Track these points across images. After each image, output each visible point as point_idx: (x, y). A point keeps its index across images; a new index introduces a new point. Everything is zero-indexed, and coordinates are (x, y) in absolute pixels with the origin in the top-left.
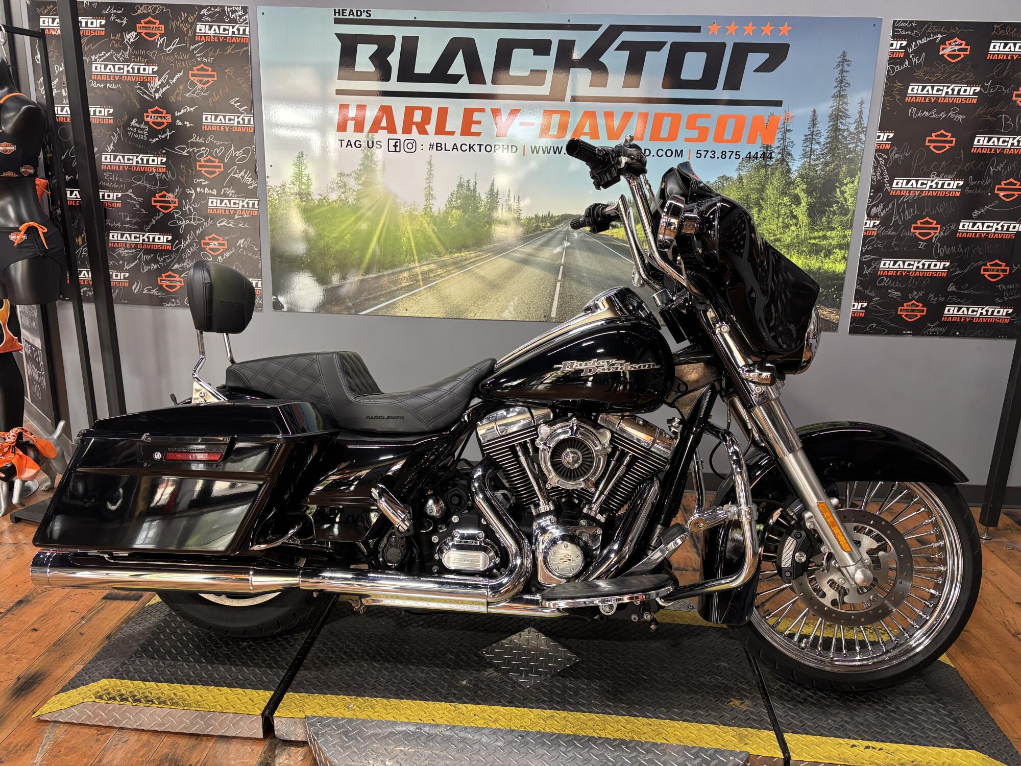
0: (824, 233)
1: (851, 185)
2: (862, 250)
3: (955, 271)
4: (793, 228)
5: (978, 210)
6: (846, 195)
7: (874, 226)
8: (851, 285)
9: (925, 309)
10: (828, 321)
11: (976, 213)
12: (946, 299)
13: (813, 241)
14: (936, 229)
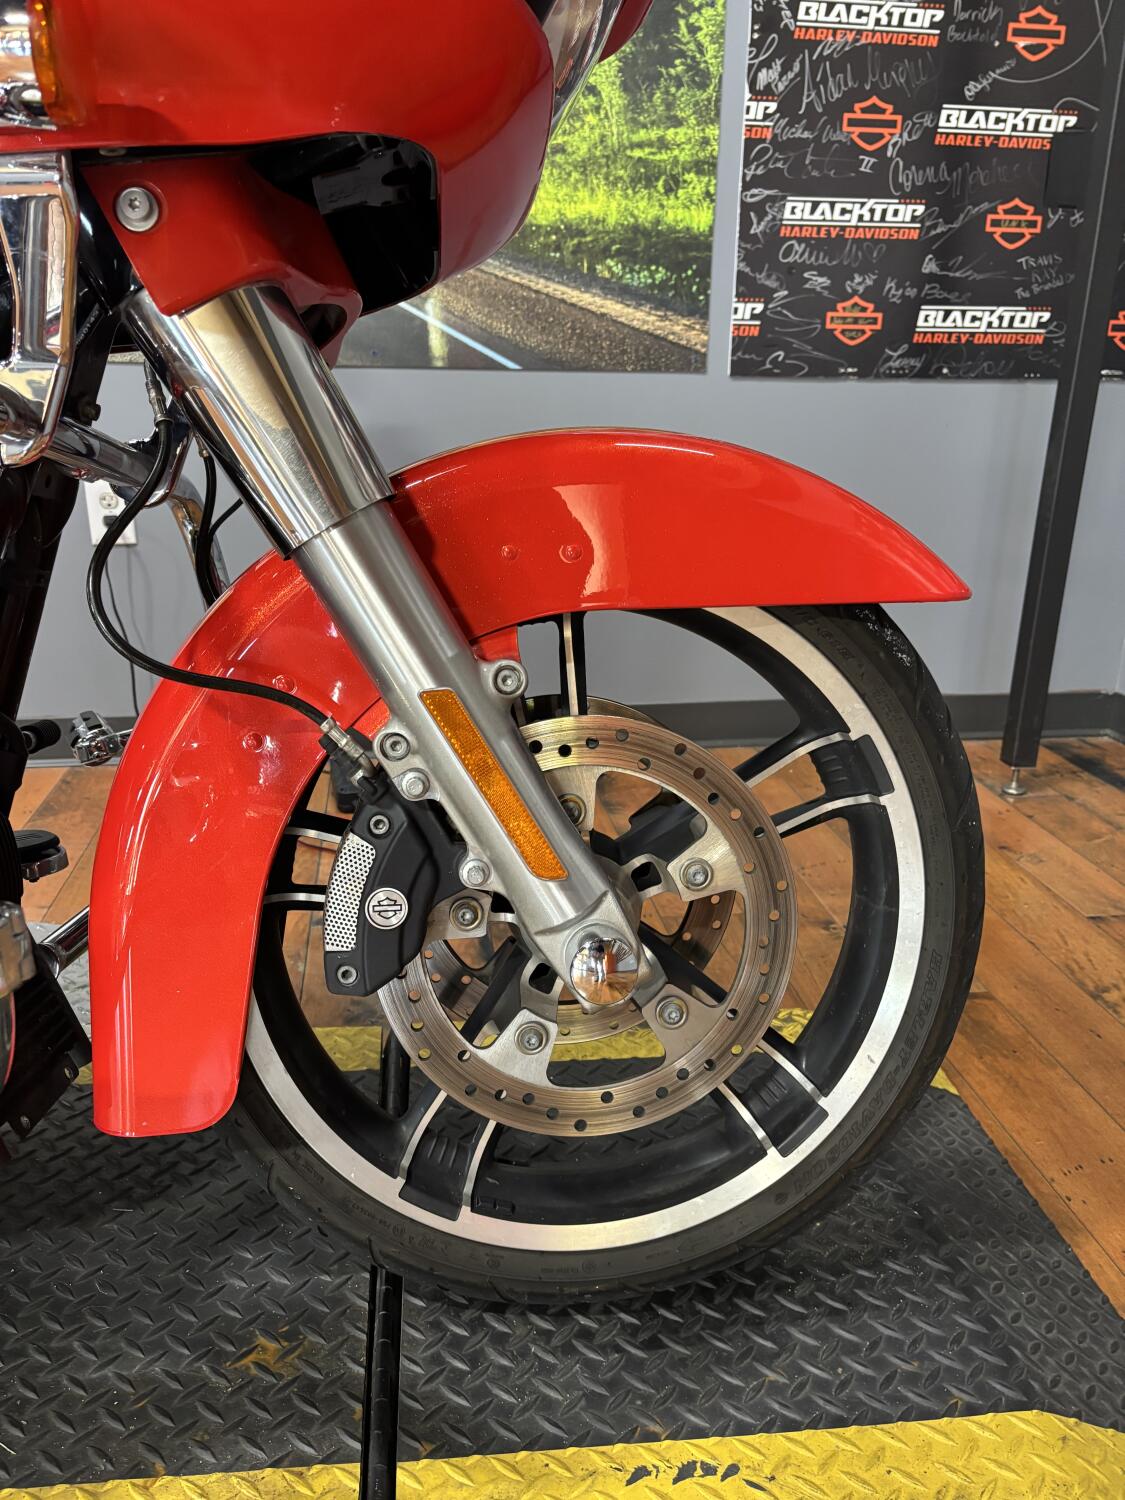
0: (661, 133)
1: (708, 12)
2: (744, 175)
3: (935, 226)
4: (591, 119)
5: (976, 80)
6: (700, 36)
7: (766, 117)
8: (727, 262)
9: (879, 316)
10: (684, 347)
11: (972, 89)
12: (920, 291)
13: (637, 153)
14: (892, 124)
